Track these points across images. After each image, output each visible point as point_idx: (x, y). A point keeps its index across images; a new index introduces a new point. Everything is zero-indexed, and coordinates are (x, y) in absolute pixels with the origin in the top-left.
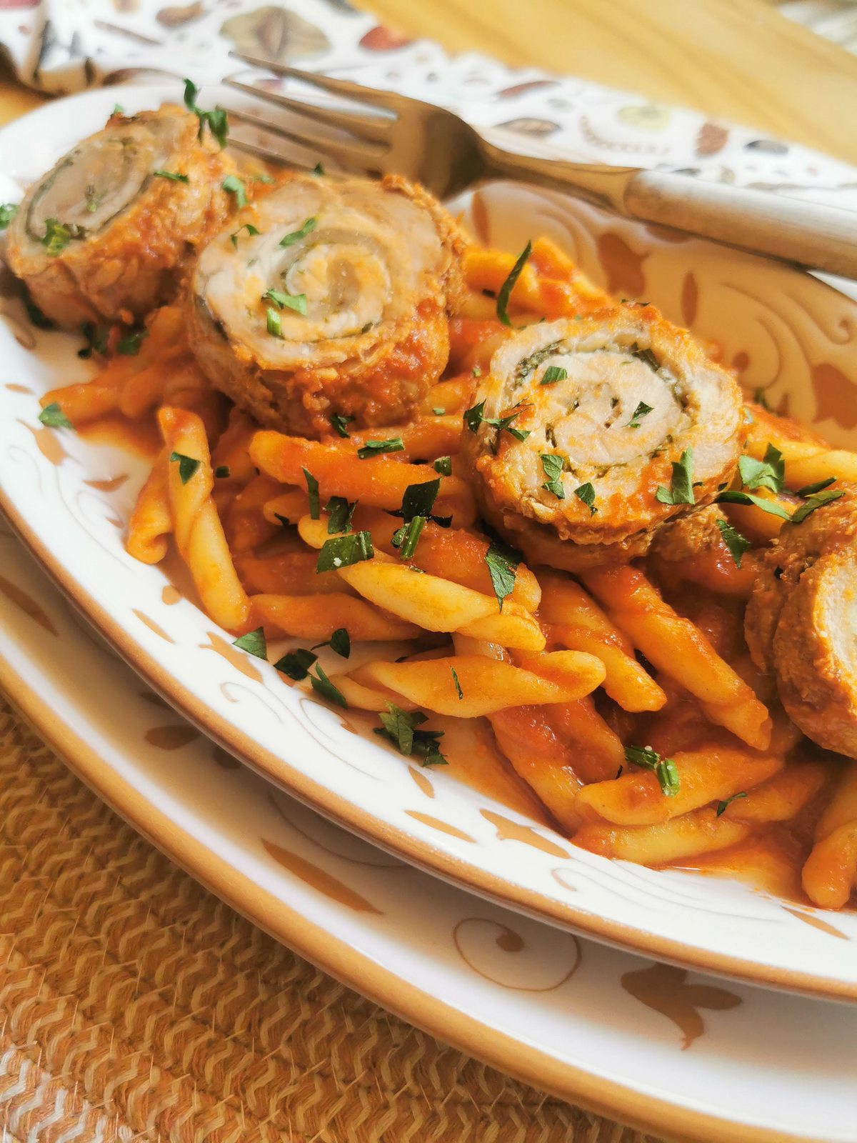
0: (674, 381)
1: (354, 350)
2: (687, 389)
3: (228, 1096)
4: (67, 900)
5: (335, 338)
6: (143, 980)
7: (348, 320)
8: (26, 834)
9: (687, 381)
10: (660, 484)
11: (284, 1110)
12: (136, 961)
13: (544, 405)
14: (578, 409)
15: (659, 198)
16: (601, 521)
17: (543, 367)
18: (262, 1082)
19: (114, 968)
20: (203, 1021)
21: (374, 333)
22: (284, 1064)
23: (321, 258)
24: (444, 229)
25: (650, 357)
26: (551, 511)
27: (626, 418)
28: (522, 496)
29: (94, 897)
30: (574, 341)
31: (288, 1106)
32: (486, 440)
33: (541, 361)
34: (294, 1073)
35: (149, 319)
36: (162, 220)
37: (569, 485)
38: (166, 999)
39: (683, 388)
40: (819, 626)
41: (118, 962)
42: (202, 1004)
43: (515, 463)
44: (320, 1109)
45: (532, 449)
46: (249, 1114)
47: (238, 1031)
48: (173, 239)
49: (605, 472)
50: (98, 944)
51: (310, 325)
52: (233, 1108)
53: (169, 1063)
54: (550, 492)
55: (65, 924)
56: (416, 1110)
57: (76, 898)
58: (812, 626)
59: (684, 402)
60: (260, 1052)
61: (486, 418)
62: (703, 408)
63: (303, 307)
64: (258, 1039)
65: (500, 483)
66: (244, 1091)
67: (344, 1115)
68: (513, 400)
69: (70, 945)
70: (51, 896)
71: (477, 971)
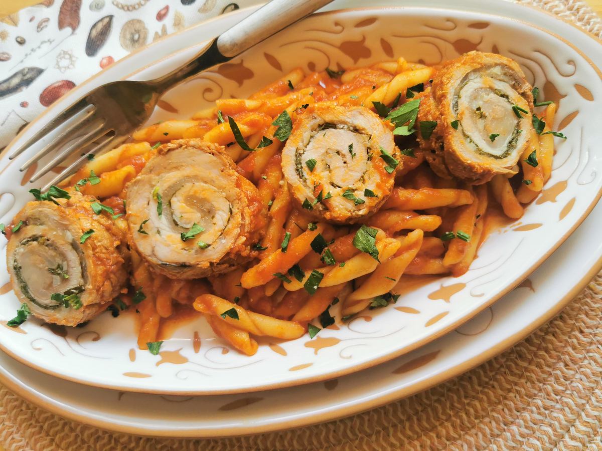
0: (346, 127)
1: (238, 224)
2: (353, 125)
3: (437, 424)
4: (339, 442)
5: (226, 227)
6: (383, 429)
7: (221, 217)
8: (306, 443)
9: (351, 122)
10: (384, 167)
11: (453, 409)
12: (376, 428)
13: (321, 178)
14: (331, 168)
15: (237, 45)
16: (382, 197)
17: (304, 165)
18: (440, 411)
19: (374, 437)
20: (409, 419)
21: (235, 210)
22: (438, 401)
23: (178, 204)
24: (206, 149)
25: (329, 125)
26: (365, 209)
27: (348, 156)
28: (352, 214)
29: (345, 431)
30: (301, 145)
31: (452, 407)
32: (321, 209)
33: (301, 164)
34: (443, 399)
35: (133, 283)
36: (101, 252)
37: (360, 195)
38: (395, 426)
39: (351, 126)
40: (465, 160)
41: (372, 435)
42: (404, 415)
43: (337, 206)
44: (459, 398)
45: (336, 196)
46: (446, 420)
47: (420, 409)
48: (112, 253)
49: (364, 180)
50: (362, 438)
51: (212, 231)
52: (441, 424)
53: (416, 436)
54: (359, 204)
55: (348, 445)
56: (498, 377)
57: (341, 438)
58: (463, 162)
59: (356, 130)
60: (430, 405)
61: (313, 203)
62: (366, 128)
63: (200, 228)
64: (426, 404)
65: (342, 217)
66: (439, 418)
67: (466, 392)
68: (310, 186)
69: (356, 447)
70: (334, 445)
71: (476, 334)
